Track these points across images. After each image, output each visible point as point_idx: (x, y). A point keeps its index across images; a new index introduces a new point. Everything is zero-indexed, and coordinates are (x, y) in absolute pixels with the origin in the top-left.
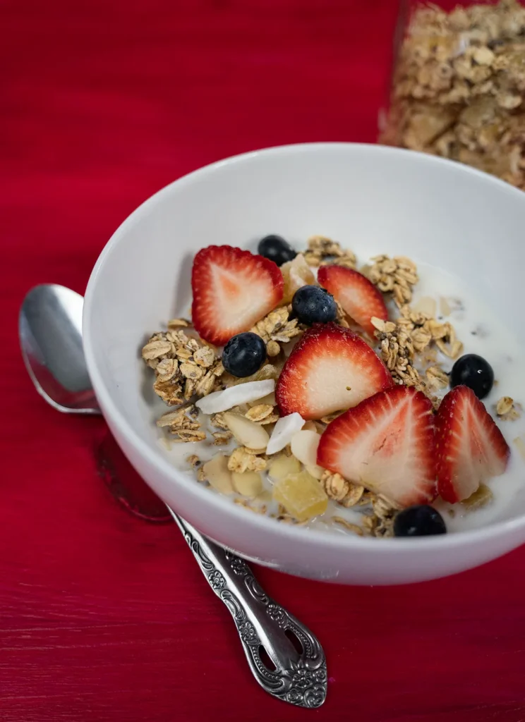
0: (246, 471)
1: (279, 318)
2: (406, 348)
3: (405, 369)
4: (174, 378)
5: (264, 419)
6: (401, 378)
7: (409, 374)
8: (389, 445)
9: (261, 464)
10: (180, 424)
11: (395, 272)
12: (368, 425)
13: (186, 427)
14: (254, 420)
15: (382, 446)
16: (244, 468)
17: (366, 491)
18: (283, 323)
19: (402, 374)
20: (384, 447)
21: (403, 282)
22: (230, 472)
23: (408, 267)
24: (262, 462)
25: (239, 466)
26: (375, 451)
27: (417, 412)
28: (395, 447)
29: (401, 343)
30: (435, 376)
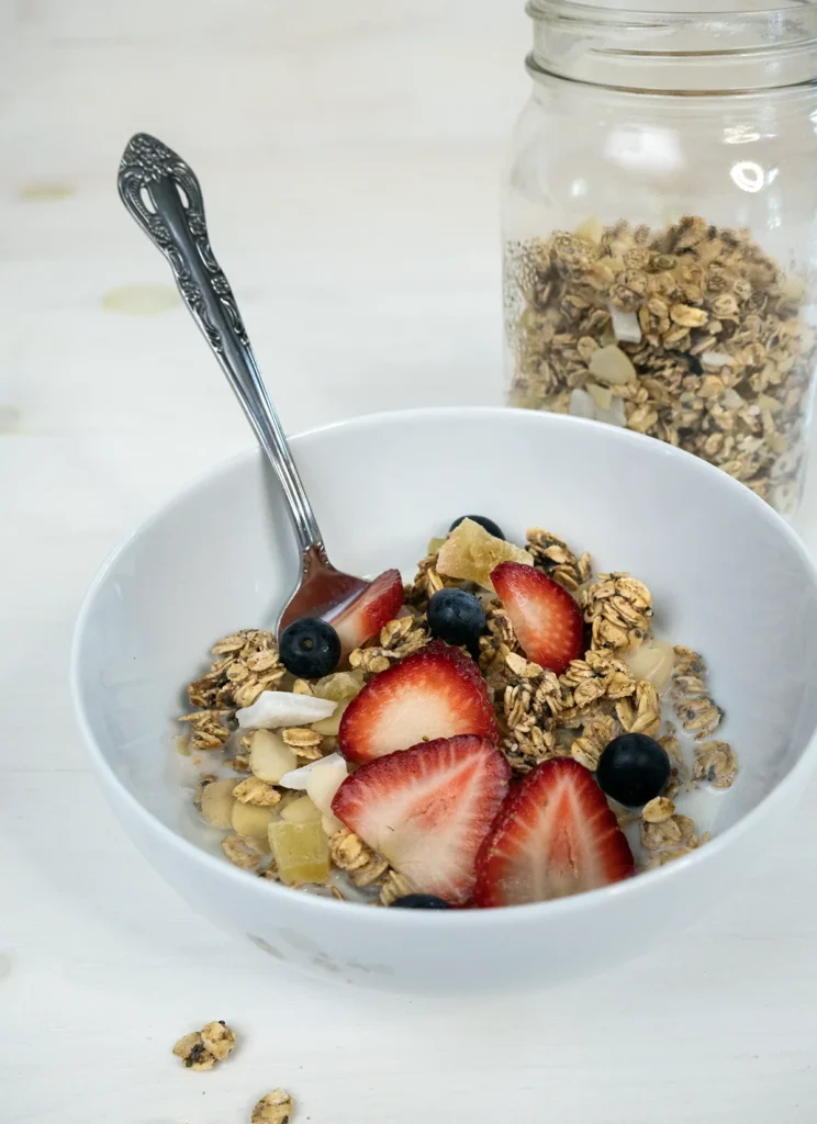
0: (249, 803)
1: (399, 626)
2: (546, 703)
3: (526, 729)
4: (219, 677)
5: (302, 748)
6: (517, 742)
7: (531, 739)
8: (433, 813)
9: (272, 798)
10: (200, 724)
11: (608, 599)
12: (413, 779)
13: (206, 731)
14: (286, 741)
15: (425, 812)
16: (248, 798)
17: (390, 868)
18: (402, 633)
19: (520, 737)
20: (427, 816)
21: (612, 616)
22: (233, 799)
23: (634, 597)
24: (277, 796)
25: (245, 794)
26: (413, 815)
27: (486, 779)
28: (442, 818)
29: (539, 694)
30: (585, 751)
